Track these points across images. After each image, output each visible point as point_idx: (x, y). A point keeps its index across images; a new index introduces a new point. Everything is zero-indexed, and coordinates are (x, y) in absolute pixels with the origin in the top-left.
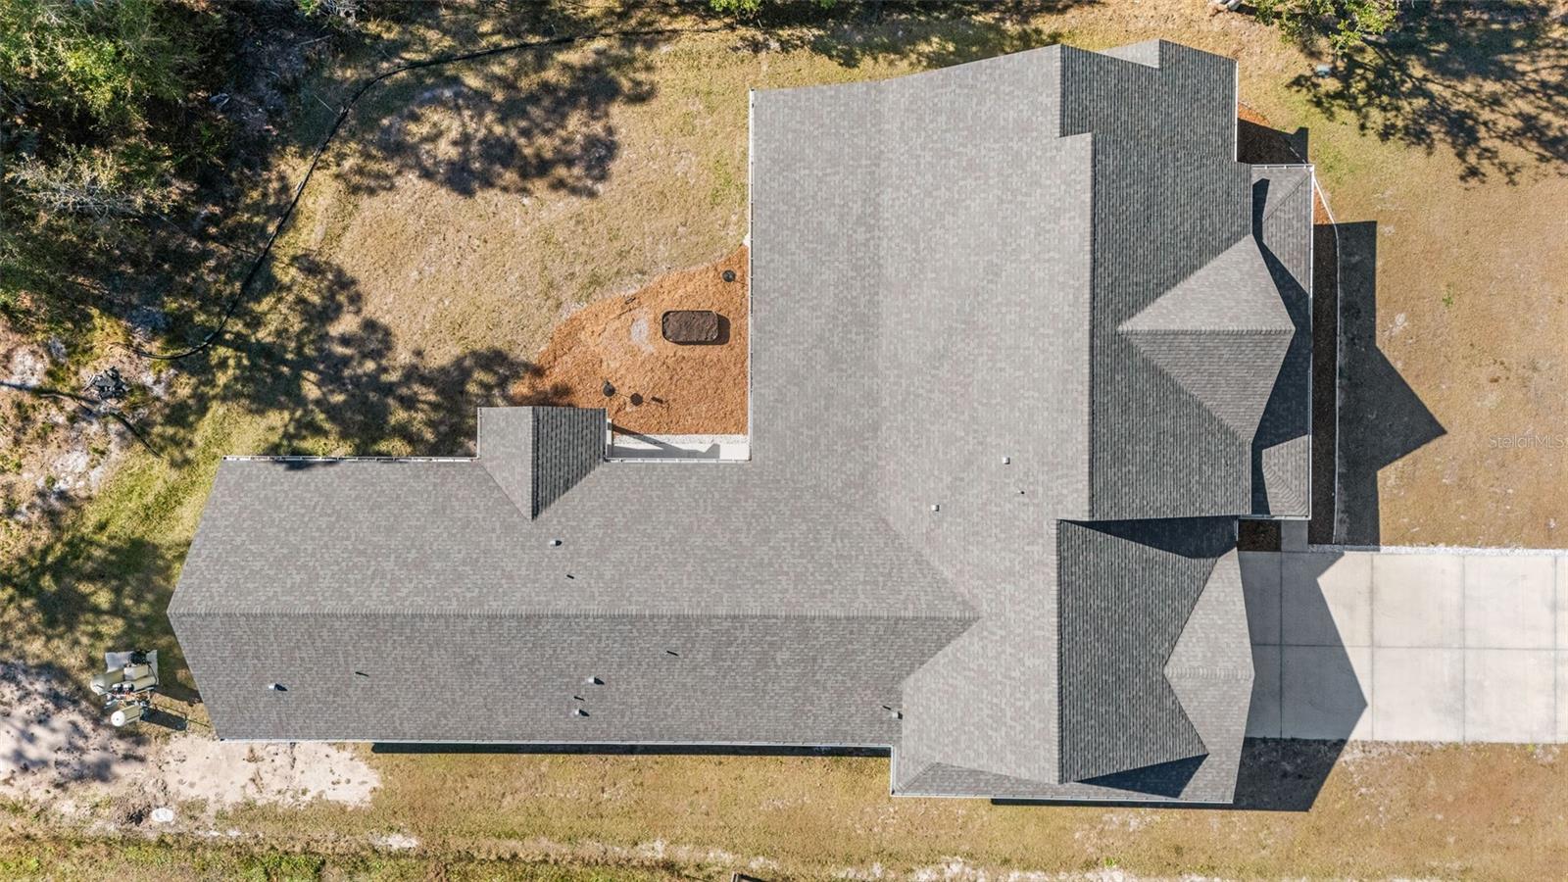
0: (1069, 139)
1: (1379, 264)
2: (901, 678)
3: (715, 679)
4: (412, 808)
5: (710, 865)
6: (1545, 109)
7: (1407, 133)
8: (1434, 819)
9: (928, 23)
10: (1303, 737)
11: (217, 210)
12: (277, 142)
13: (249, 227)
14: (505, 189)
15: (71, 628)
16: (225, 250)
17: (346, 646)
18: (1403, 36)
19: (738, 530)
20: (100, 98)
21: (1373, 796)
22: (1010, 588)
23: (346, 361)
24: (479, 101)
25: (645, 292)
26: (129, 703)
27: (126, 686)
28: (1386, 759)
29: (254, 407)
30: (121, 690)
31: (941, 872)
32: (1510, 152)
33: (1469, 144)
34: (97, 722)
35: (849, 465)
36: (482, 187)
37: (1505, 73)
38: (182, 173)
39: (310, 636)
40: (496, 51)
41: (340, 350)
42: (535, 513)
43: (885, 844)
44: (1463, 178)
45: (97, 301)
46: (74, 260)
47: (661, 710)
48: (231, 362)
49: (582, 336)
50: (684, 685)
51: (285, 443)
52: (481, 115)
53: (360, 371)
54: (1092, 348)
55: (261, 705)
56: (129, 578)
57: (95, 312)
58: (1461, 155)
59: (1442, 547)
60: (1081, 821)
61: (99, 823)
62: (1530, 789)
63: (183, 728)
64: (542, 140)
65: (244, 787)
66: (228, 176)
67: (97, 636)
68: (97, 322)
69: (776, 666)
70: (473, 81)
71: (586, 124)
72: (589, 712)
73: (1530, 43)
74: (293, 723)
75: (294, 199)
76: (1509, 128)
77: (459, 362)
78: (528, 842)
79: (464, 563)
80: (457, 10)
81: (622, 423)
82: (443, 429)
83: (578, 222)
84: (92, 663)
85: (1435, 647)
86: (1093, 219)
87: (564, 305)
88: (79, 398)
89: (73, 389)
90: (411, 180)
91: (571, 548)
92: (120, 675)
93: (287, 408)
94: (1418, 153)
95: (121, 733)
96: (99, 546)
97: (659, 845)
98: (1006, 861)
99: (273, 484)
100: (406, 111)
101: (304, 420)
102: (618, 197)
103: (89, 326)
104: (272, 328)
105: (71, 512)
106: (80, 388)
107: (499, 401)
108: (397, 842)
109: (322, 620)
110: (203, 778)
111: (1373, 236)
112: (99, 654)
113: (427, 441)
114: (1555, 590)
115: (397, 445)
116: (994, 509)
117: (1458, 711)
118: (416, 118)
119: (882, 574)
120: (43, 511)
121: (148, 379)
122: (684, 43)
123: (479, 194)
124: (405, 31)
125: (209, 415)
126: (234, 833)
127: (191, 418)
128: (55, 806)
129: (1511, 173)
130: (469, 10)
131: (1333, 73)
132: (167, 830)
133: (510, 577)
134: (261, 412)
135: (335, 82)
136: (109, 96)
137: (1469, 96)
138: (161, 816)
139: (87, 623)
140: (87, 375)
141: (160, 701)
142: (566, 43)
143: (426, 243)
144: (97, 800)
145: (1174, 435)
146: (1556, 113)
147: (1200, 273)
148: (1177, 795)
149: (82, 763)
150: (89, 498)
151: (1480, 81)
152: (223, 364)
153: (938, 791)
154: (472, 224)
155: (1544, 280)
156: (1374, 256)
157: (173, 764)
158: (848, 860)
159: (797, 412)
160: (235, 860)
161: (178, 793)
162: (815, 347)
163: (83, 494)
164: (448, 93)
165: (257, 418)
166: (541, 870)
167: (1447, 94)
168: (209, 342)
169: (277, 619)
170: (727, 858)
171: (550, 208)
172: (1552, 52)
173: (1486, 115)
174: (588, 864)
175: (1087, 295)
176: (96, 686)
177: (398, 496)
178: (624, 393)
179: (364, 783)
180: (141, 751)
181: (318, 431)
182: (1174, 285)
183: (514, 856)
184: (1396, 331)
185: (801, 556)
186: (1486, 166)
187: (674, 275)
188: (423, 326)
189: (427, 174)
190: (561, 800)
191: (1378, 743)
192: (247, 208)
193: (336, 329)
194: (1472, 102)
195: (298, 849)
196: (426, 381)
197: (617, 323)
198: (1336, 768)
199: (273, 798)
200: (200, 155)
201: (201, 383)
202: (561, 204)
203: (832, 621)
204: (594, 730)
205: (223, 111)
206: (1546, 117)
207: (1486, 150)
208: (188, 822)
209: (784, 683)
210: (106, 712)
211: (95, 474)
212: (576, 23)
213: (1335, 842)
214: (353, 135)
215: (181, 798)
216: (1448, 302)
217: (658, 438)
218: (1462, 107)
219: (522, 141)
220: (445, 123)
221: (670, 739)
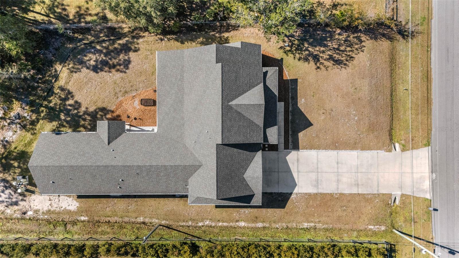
0: (217, 64)
1: (298, 88)
2: (188, 179)
3: (148, 180)
4: (86, 211)
5: (153, 223)
6: (335, 54)
7: (304, 59)
8: (312, 210)
9: (200, 34)
10: (283, 192)
11: (41, 77)
12: (55, 61)
13: (48, 80)
14: (106, 72)
15: (9, 171)
16: (43, 86)
17: (67, 172)
18: (303, 37)
19: (153, 147)
20: (14, 53)
21: (298, 205)
22: (208, 158)
23: (70, 110)
24: (100, 52)
25: (137, 94)
26: (22, 188)
27: (21, 183)
28: (301, 197)
29: (49, 121)
30: (20, 184)
31: (204, 223)
32: (326, 63)
33: (318, 61)
34: (15, 192)
35: (178, 133)
36: (100, 71)
37: (325, 46)
38: (33, 68)
39: (59, 171)
40: (104, 41)
41: (69, 107)
42: (109, 144)
43: (192, 217)
44: (316, 69)
45: (14, 98)
46: (9, 88)
47: (137, 187)
48: (44, 111)
49: (123, 104)
50: (141, 181)
51: (57, 129)
52: (100, 55)
53: (73, 113)
54: (222, 108)
55: (49, 186)
56: (22, 160)
57: (14, 100)
58: (316, 64)
59: (313, 150)
60: (235, 211)
61: (16, 215)
62: (333, 203)
63: (34, 193)
64: (114, 60)
65: (48, 206)
66: (44, 69)
67: (15, 173)
68: (14, 102)
69: (161, 176)
70: (98, 47)
71: (124, 57)
72: (122, 187)
73: (331, 39)
74: (57, 190)
75: (58, 73)
76: (326, 58)
77: (95, 110)
78: (112, 218)
79: (92, 155)
80: (95, 31)
81: (132, 124)
82: (92, 125)
83: (122, 79)
84: (14, 179)
85: (311, 172)
86: (222, 81)
87: (119, 98)
88: (10, 119)
89: (9, 117)
90: (84, 70)
91: (116, 151)
92: (20, 181)
93: (57, 121)
94: (306, 63)
95: (20, 194)
96: (15, 152)
97: (141, 218)
98: (219, 221)
99: (52, 138)
100: (83, 54)
101: (61, 124)
102: (131, 73)
103: (13, 103)
104: (53, 103)
105: (9, 145)
106: (11, 117)
107: (105, 119)
108: (83, 218)
109: (61, 167)
110: (39, 205)
111: (297, 82)
112: (15, 177)
113: (89, 128)
114: (338, 159)
115: (82, 129)
116: (205, 142)
117: (317, 186)
118: (86, 56)
119: (183, 156)
120: (2, 145)
121: (26, 115)
122: (146, 39)
123: (100, 73)
124: (83, 36)
125: (39, 123)
126: (46, 217)
127: (36, 124)
128: (6, 211)
129: (327, 68)
130: (98, 31)
131: (289, 46)
132: (31, 216)
133: (102, 158)
134: (51, 122)
135: (68, 48)
136: (15, 53)
137: (318, 51)
138: (30, 213)
139: (13, 170)
140: (12, 114)
141: (29, 187)
142: (120, 39)
143: (88, 84)
144: (15, 209)
145: (243, 126)
146: (337, 55)
147: (249, 92)
148: (249, 203)
149: (12, 201)
150: (13, 142)
151: (320, 47)
152: (43, 111)
153: (198, 204)
154: (98, 80)
155: (334, 91)
156: (297, 86)
157: (32, 201)
158: (184, 221)
159: (167, 121)
160: (47, 223)
161: (33, 208)
162: (170, 107)
163: (11, 141)
164: (93, 50)
165: (50, 123)
166: (116, 224)
167: (313, 50)
168: (39, 106)
169: (52, 167)
170: (157, 221)
171: (116, 76)
172: (336, 41)
173: (321, 55)
174: (126, 223)
175: (221, 97)
176: (14, 183)
177: (79, 140)
178: (133, 117)
179: (75, 205)
180: (25, 199)
181: (64, 126)
182: (243, 94)
183: (109, 221)
184: (302, 102)
185: (166, 153)
186: (321, 66)
187: (144, 91)
188: (87, 103)
189: (88, 68)
190: (120, 209)
191: (299, 193)
192: (48, 76)
193: (68, 103)
194: (318, 52)
195: (60, 220)
196: (88, 115)
197: (131, 102)
198: (290, 199)
199: (55, 209)
200: (37, 65)
201: (38, 116)
202: (118, 75)
203: (171, 166)
204: (123, 191)
205: (42, 55)
206: (335, 55)
207: (321, 63)
208: (36, 214)
209: (163, 180)
210: (17, 190)
211: (14, 136)
212: (122, 34)
213: (291, 215)
214: (71, 60)
215: (34, 209)
216: (313, 96)
217: (140, 127)
218: (316, 53)
219: (109, 61)
220: (92, 57)
221: (140, 193)
